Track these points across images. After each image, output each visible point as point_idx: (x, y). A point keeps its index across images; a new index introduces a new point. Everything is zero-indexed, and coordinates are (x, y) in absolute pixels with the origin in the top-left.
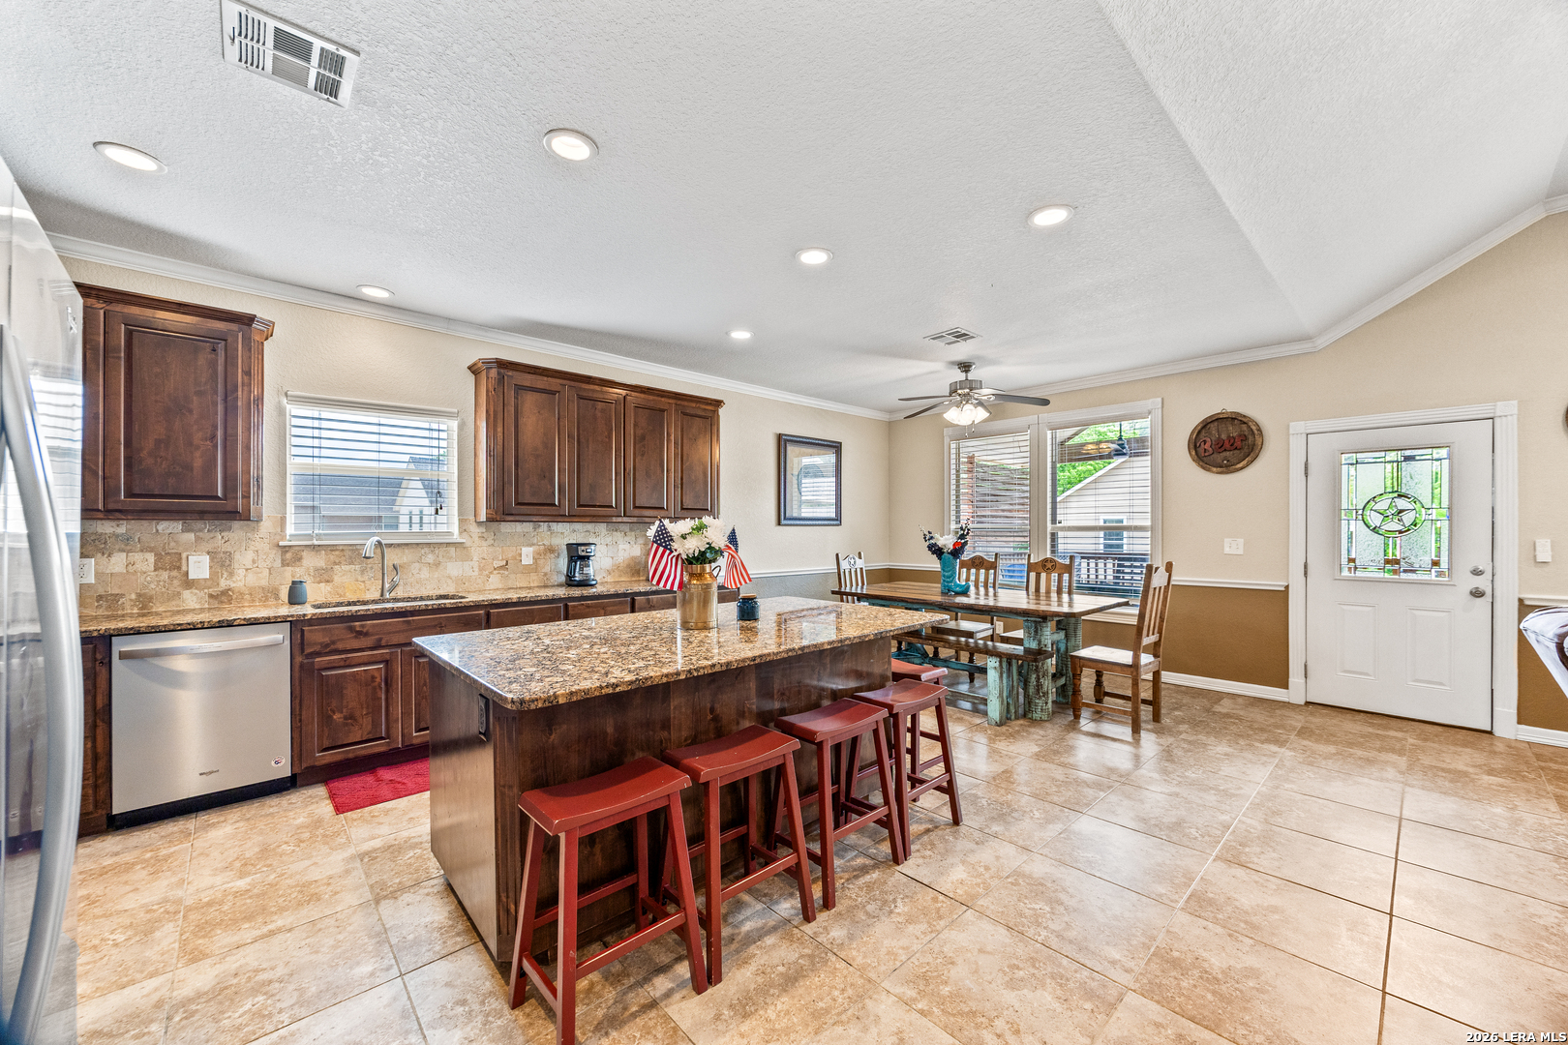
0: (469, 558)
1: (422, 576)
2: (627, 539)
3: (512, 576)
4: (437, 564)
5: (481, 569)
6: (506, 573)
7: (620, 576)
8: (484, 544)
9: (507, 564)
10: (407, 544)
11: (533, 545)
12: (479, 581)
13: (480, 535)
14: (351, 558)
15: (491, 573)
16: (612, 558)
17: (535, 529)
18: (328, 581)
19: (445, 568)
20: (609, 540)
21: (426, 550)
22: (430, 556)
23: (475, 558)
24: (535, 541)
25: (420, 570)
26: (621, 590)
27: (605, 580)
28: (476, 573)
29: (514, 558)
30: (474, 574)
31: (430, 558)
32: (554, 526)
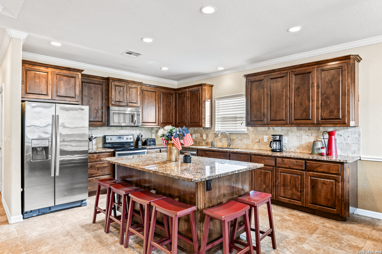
0: (249, 138)
1: (238, 143)
2: (307, 134)
3: (261, 145)
4: (241, 140)
5: (252, 142)
6: (259, 144)
7: (303, 150)
8: (253, 134)
9: (260, 141)
10: (235, 133)
11: (268, 135)
12: (252, 146)
13: (252, 131)
14: (225, 136)
15: (255, 143)
16: (299, 142)
17: (268, 129)
18: (221, 142)
19: (243, 141)
20: (298, 134)
21: (239, 135)
22: (240, 137)
23: (251, 139)
24: (268, 134)
25: (238, 141)
26: (301, 156)
27: (296, 151)
28: (251, 143)
29: (262, 139)
30: (250, 143)
31: (240, 138)
32: (275, 128)
